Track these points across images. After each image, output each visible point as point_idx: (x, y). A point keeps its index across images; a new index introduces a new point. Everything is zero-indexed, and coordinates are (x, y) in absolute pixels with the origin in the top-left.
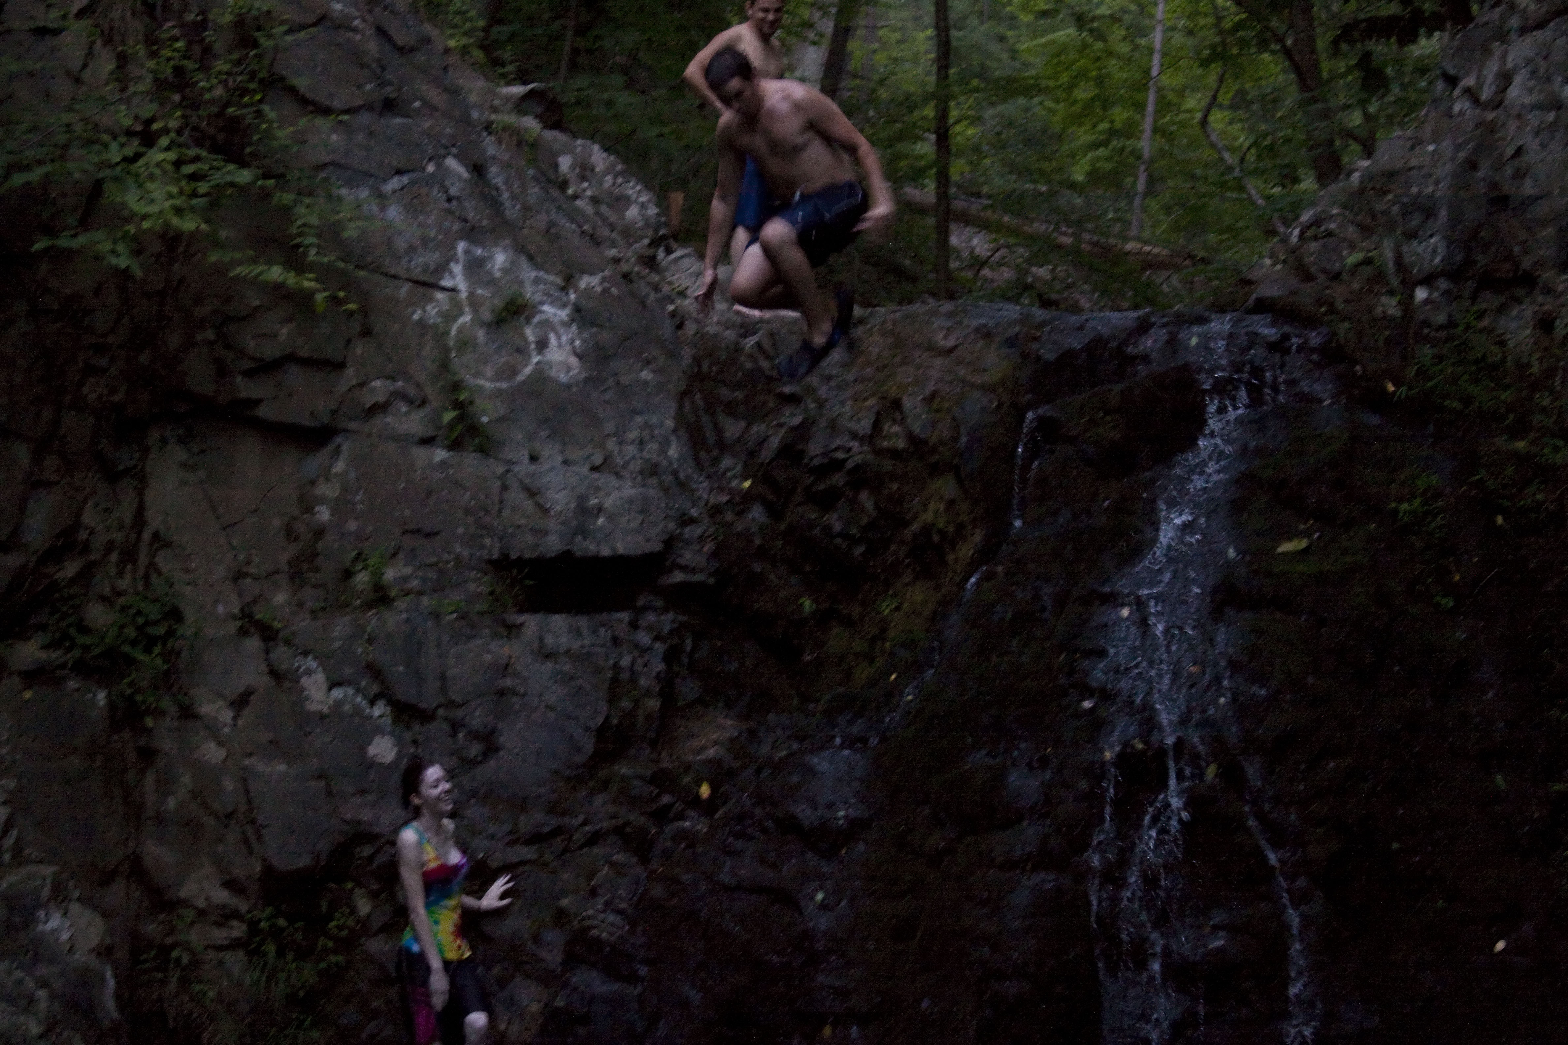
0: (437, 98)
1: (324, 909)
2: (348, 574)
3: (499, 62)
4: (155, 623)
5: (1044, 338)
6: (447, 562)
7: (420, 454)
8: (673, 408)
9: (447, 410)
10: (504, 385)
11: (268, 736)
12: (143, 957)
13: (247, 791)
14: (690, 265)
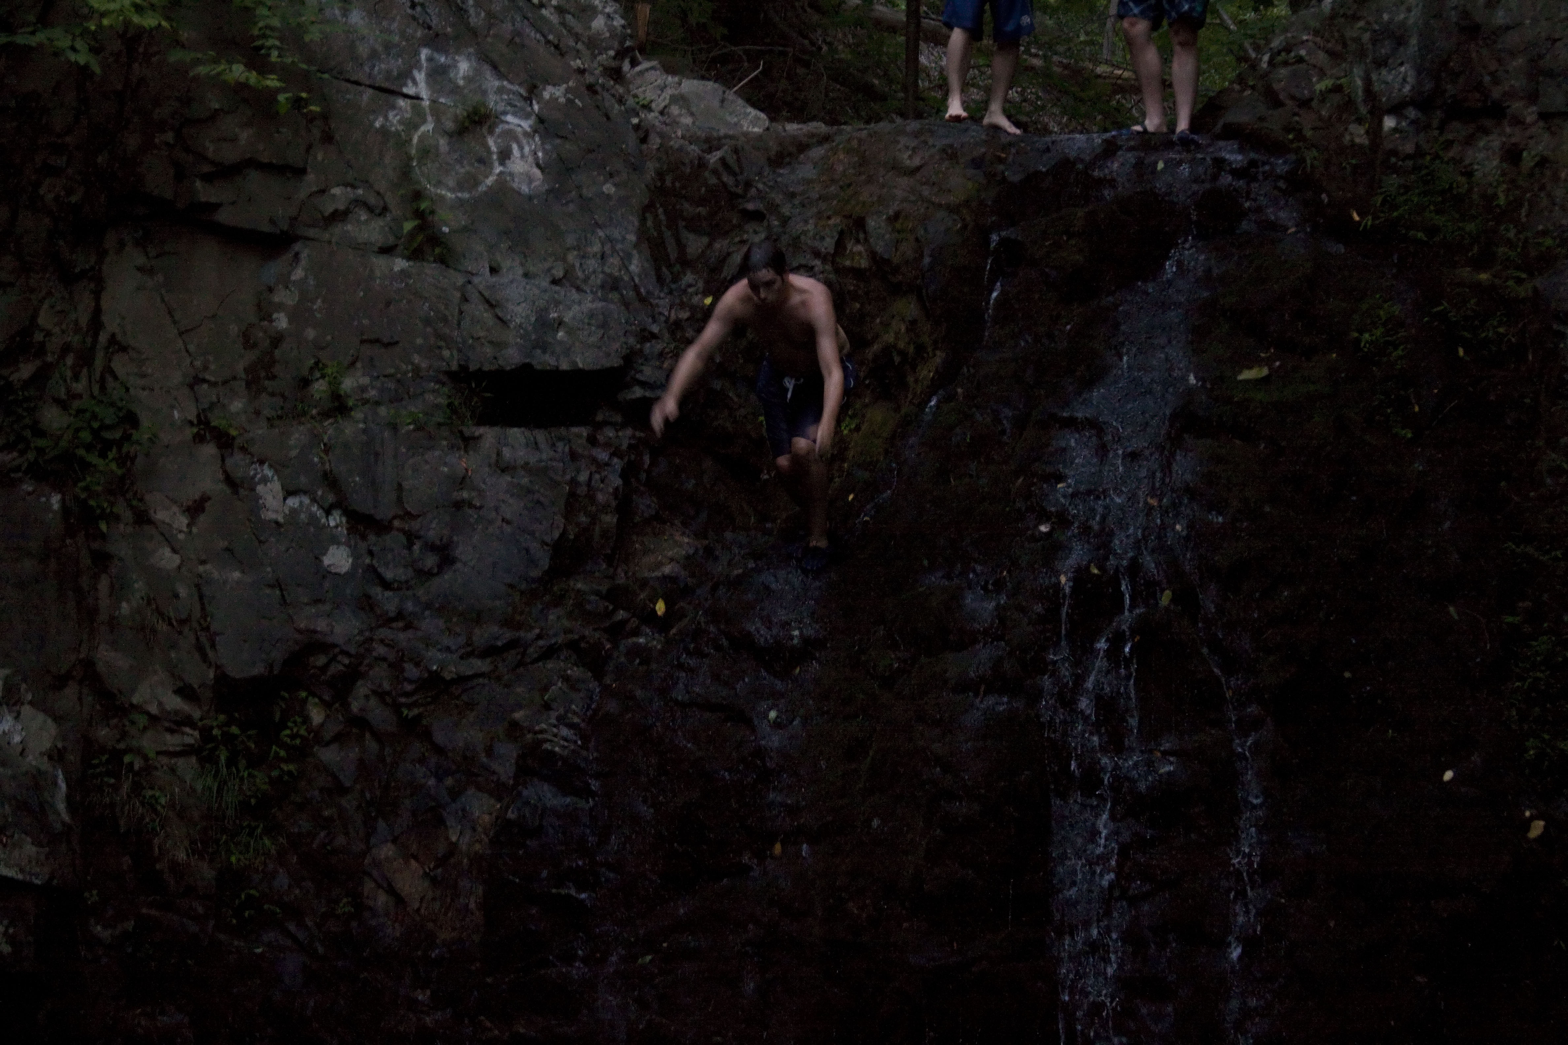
1: (277, 716)
2: (305, 383)
4: (110, 427)
5: (1010, 159)
6: (406, 373)
7: (380, 263)
8: (635, 220)
9: (407, 220)
10: (466, 195)
11: (223, 544)
12: (96, 762)
13: (201, 597)
14: (657, 77)
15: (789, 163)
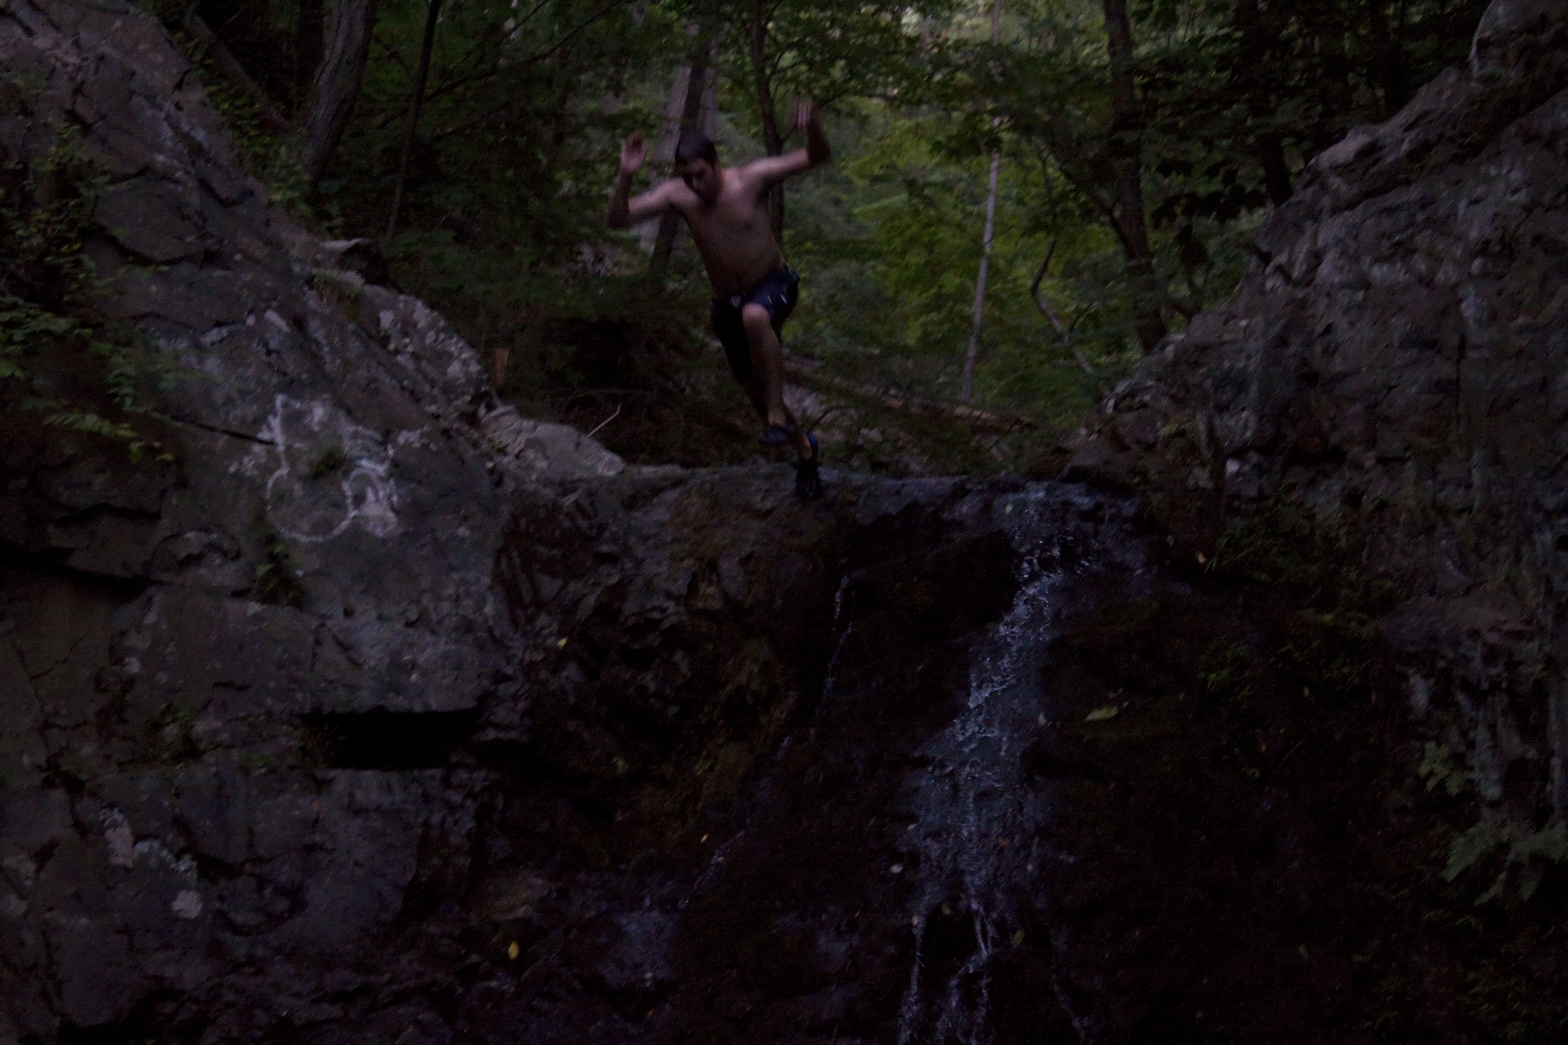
0: (260, 252)
2: (157, 726)
3: (327, 216)
5: (861, 502)
6: (258, 716)
7: (233, 606)
8: (489, 563)
9: (261, 562)
10: (320, 539)
11: (72, 890)
13: (48, 945)
14: (512, 421)
15: (643, 506)
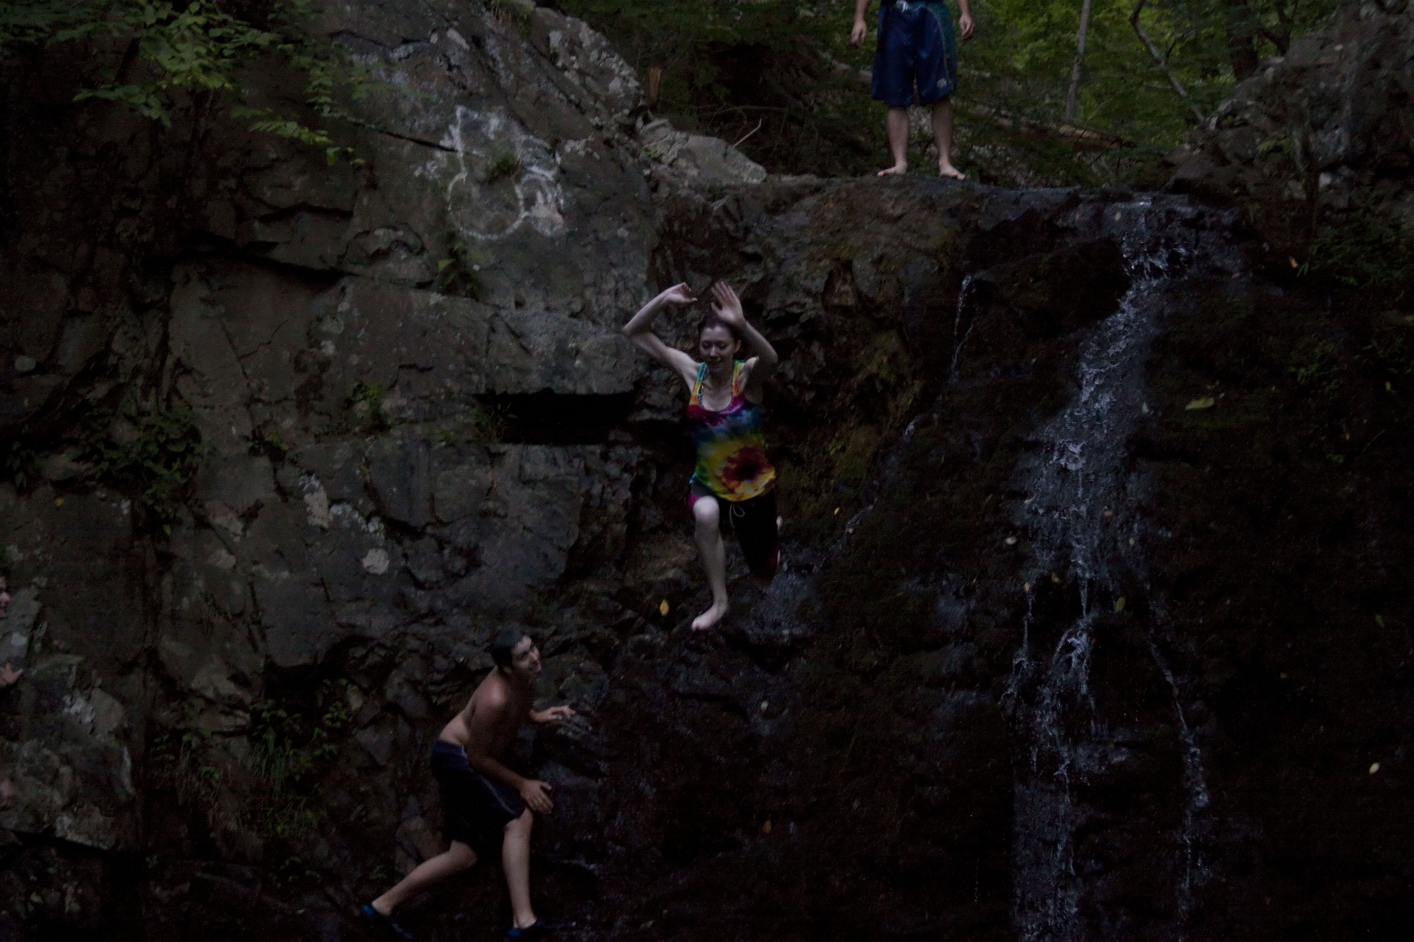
1: (320, 703)
2: (350, 403)
4: (174, 442)
5: (983, 209)
6: (439, 395)
7: (417, 297)
8: (646, 262)
9: (442, 259)
10: (495, 237)
11: (274, 546)
12: (157, 740)
13: (253, 595)
14: (667, 133)
15: (784, 212)
